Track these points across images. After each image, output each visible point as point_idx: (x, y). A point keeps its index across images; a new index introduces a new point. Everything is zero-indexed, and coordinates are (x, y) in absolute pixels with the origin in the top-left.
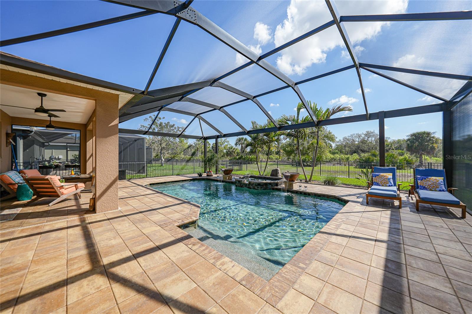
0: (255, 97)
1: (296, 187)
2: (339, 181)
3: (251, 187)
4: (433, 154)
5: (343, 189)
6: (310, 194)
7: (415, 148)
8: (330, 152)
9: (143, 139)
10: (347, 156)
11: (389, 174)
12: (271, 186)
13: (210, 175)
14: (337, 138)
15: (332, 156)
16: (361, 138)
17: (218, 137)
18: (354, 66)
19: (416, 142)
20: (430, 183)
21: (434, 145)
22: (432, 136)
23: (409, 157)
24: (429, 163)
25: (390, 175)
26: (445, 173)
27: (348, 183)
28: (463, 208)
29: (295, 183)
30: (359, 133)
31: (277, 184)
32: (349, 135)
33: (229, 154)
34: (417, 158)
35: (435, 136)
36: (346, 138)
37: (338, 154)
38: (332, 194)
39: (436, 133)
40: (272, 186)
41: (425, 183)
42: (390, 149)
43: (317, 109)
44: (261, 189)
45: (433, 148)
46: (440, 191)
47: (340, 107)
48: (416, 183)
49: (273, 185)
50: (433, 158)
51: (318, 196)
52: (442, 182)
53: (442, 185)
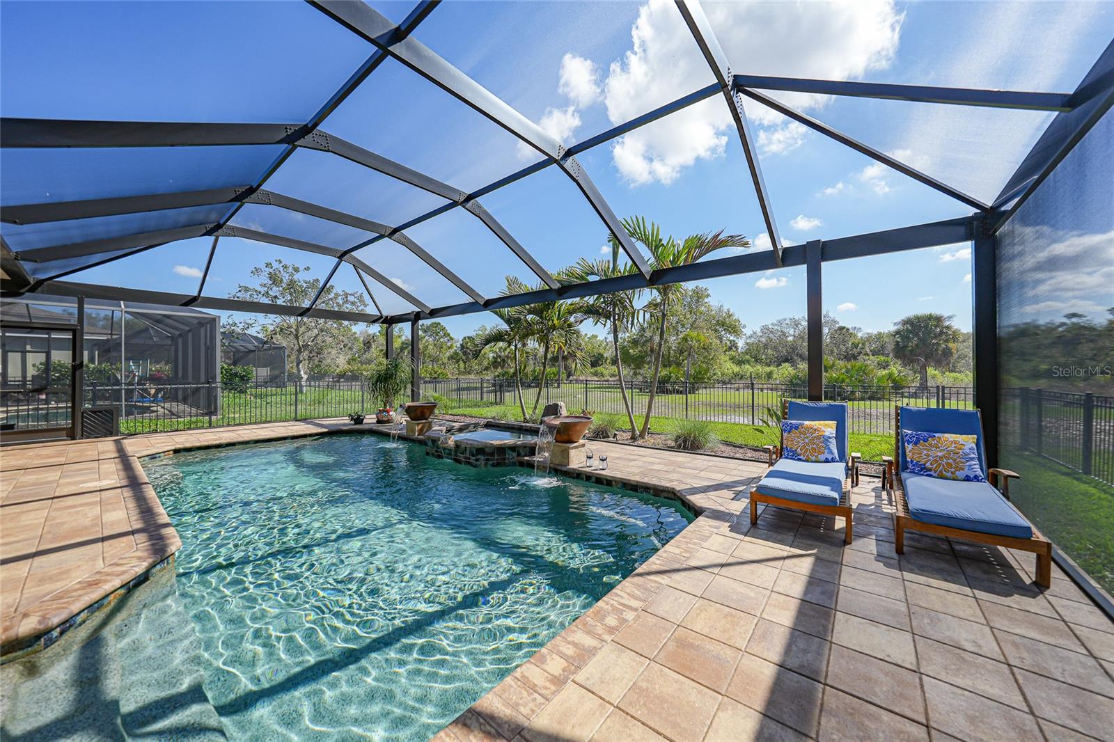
0: (470, 198)
1: (577, 459)
2: (714, 437)
3: (461, 457)
4: (948, 364)
5: (711, 464)
6: (611, 481)
7: (912, 351)
8: (732, 358)
9: (213, 321)
10: (768, 369)
11: (827, 422)
12: (515, 454)
13: (386, 419)
14: (744, 327)
15: (736, 369)
16: (801, 327)
17: (417, 317)
18: (720, 86)
19: (913, 338)
20: (939, 454)
21: (951, 345)
22: (947, 323)
23: (900, 372)
24: (938, 387)
25: (828, 428)
26: (980, 422)
27: (739, 441)
28: (1042, 553)
29: (577, 447)
30: (796, 318)
31: (532, 450)
32: (775, 322)
33: (500, 363)
34: (915, 373)
35: (952, 324)
36: (768, 329)
37: (749, 364)
38: (668, 485)
39: (954, 319)
40: (519, 455)
41: (926, 452)
42: (861, 352)
43: (661, 240)
44: (486, 464)
45: (947, 353)
46: (968, 480)
47: (719, 235)
48: (900, 451)
49: (521, 451)
50: (947, 373)
51: (631, 490)
52: (973, 449)
53: (972, 459)
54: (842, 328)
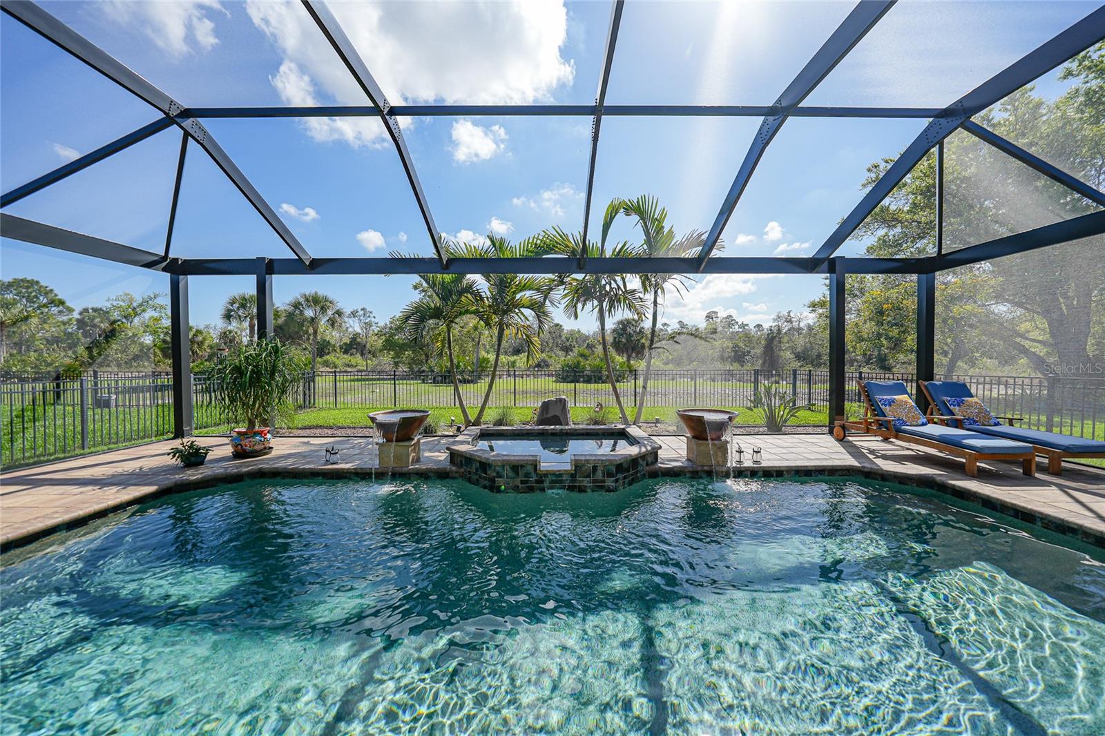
54: (557, 325)
